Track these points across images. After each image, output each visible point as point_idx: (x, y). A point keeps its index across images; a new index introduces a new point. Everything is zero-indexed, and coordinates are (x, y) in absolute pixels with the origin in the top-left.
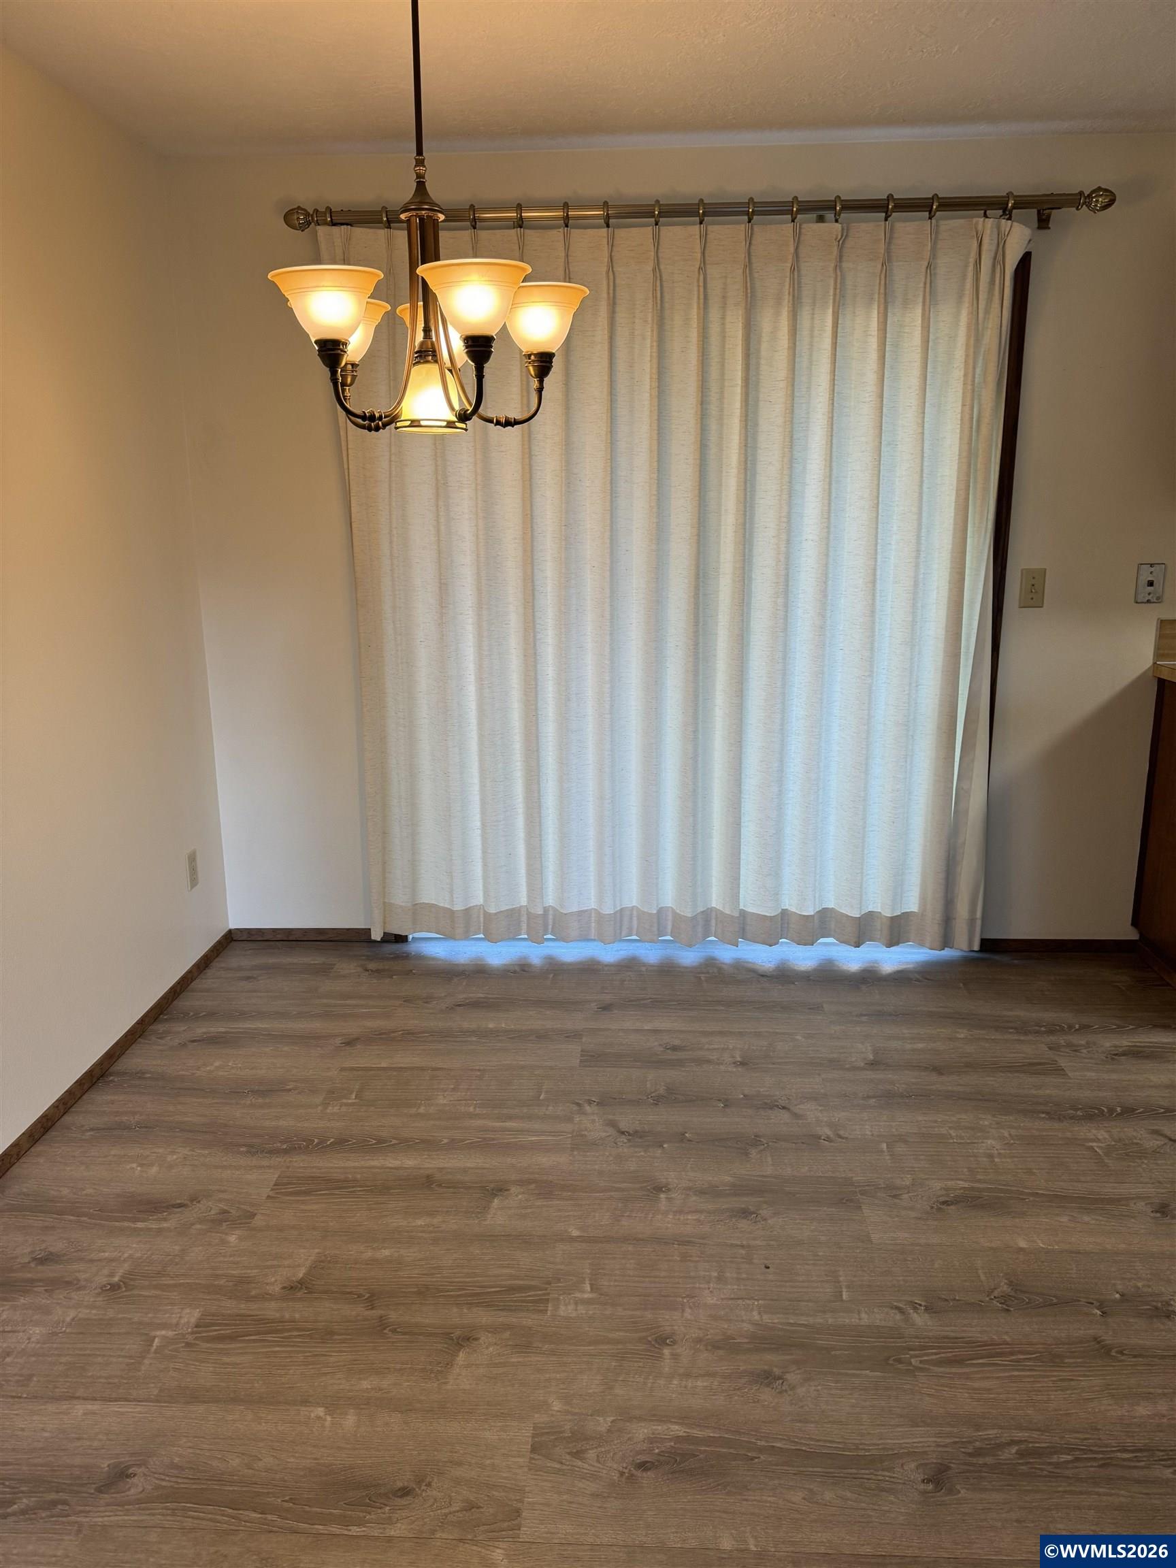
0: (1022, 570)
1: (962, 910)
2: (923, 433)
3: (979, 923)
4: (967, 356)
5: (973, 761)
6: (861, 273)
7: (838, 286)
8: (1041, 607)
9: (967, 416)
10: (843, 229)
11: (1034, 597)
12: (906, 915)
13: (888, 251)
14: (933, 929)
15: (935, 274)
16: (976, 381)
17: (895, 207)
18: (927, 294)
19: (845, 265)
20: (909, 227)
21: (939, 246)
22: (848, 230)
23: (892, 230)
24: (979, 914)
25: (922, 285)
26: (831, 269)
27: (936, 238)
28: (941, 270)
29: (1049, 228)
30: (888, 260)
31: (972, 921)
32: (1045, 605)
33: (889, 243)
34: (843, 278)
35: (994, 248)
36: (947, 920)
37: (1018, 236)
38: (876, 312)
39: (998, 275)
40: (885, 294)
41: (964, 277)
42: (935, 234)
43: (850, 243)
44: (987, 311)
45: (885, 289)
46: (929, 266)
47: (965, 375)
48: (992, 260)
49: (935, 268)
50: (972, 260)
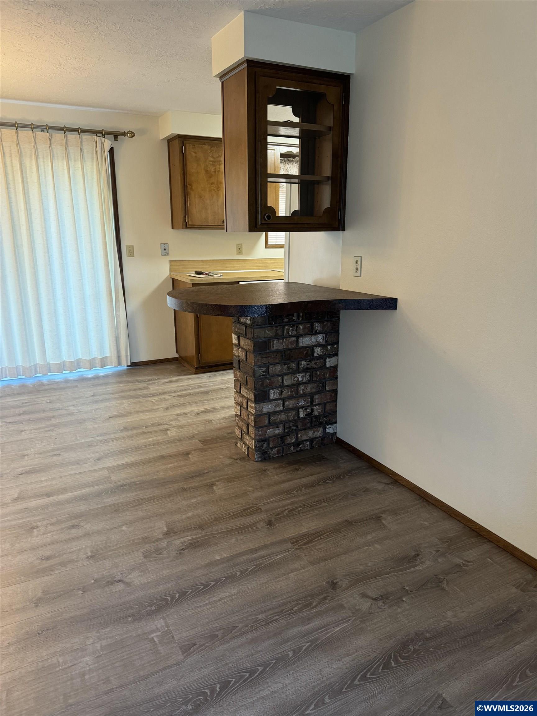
0: (126, 245)
1: (123, 353)
2: (87, 202)
3: (129, 356)
4: (97, 178)
5: (119, 305)
6: (59, 150)
7: (51, 153)
8: (134, 257)
9: (100, 197)
10: (50, 135)
11: (131, 254)
12: (106, 357)
13: (66, 143)
14: (115, 360)
15: (83, 152)
16: (101, 186)
17: (66, 130)
18: (82, 158)
19: (52, 146)
20: (72, 137)
21: (83, 143)
22: (52, 135)
23: (67, 136)
24: (129, 354)
25: (79, 155)
26: (48, 147)
27: (82, 141)
28: (85, 151)
29: (117, 140)
30: (67, 146)
31: (127, 356)
32: (135, 255)
33: (67, 141)
34: (52, 150)
35: (101, 146)
36: (119, 357)
37: (108, 143)
38: (65, 162)
39: (103, 153)
40: (68, 157)
41: (93, 153)
42: (81, 139)
43: (53, 140)
44: (102, 164)
45: (67, 155)
46: (81, 149)
47: (98, 184)
48: (100, 150)
49: (83, 150)
50: (95, 150)
